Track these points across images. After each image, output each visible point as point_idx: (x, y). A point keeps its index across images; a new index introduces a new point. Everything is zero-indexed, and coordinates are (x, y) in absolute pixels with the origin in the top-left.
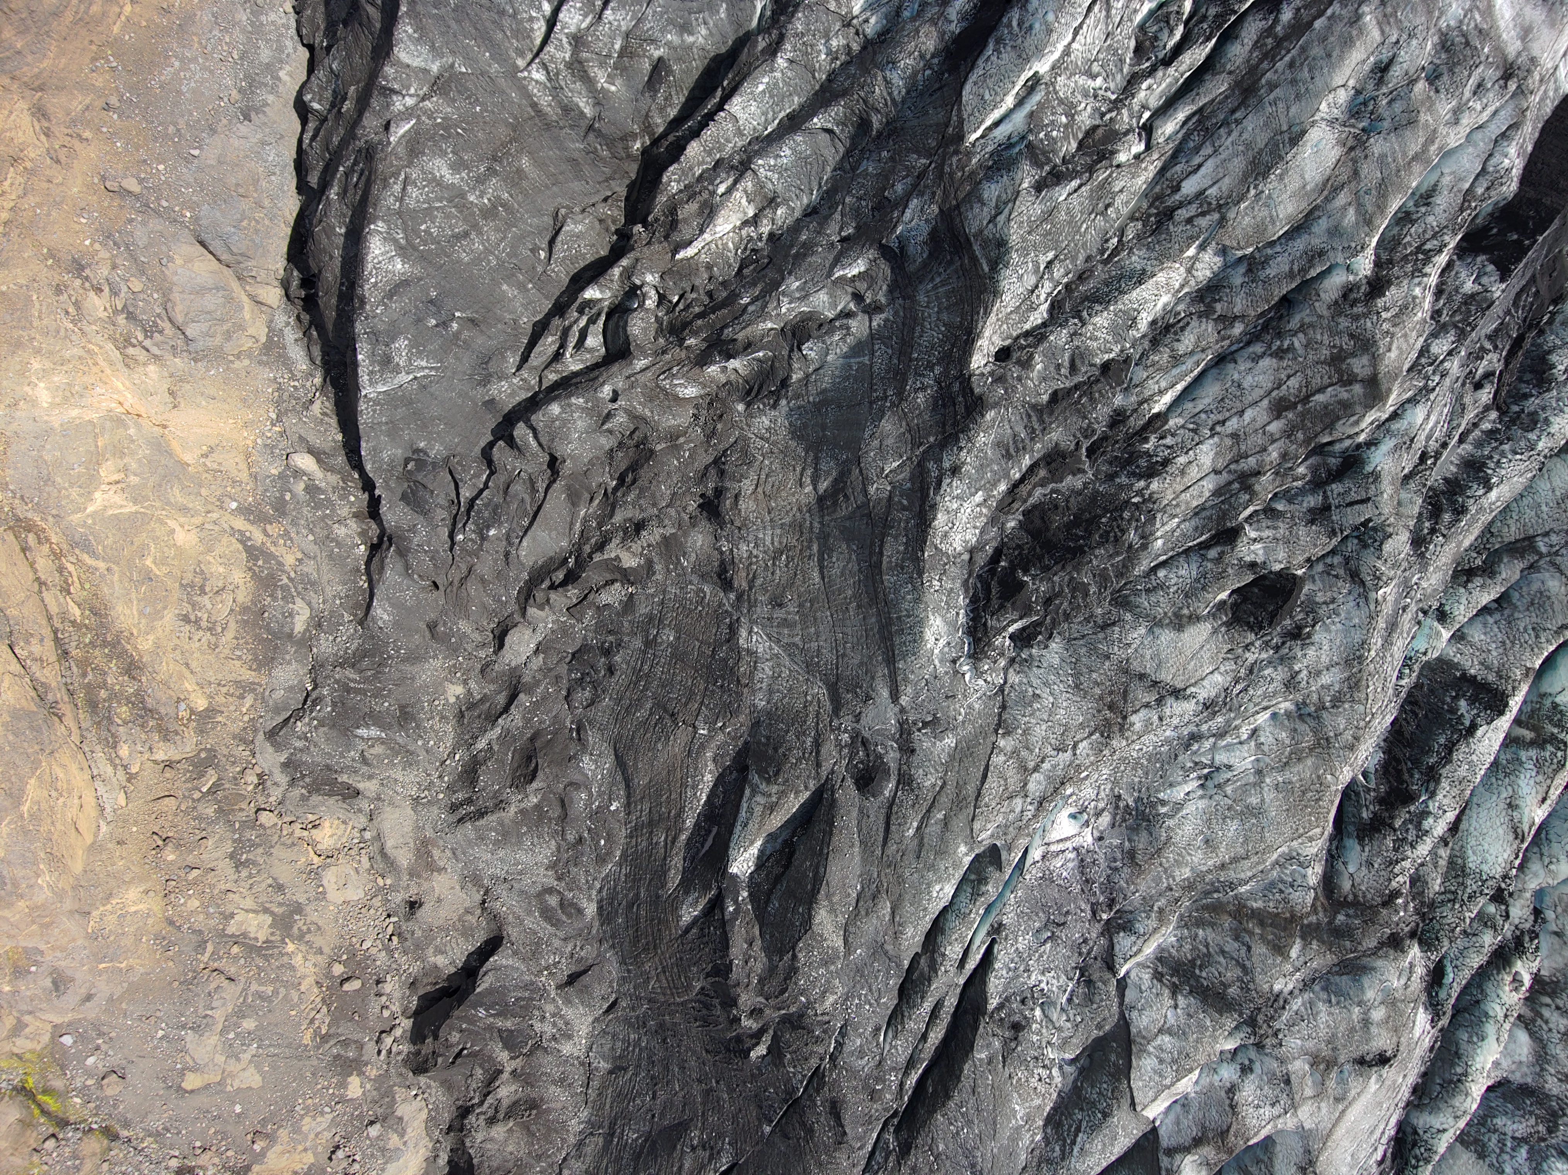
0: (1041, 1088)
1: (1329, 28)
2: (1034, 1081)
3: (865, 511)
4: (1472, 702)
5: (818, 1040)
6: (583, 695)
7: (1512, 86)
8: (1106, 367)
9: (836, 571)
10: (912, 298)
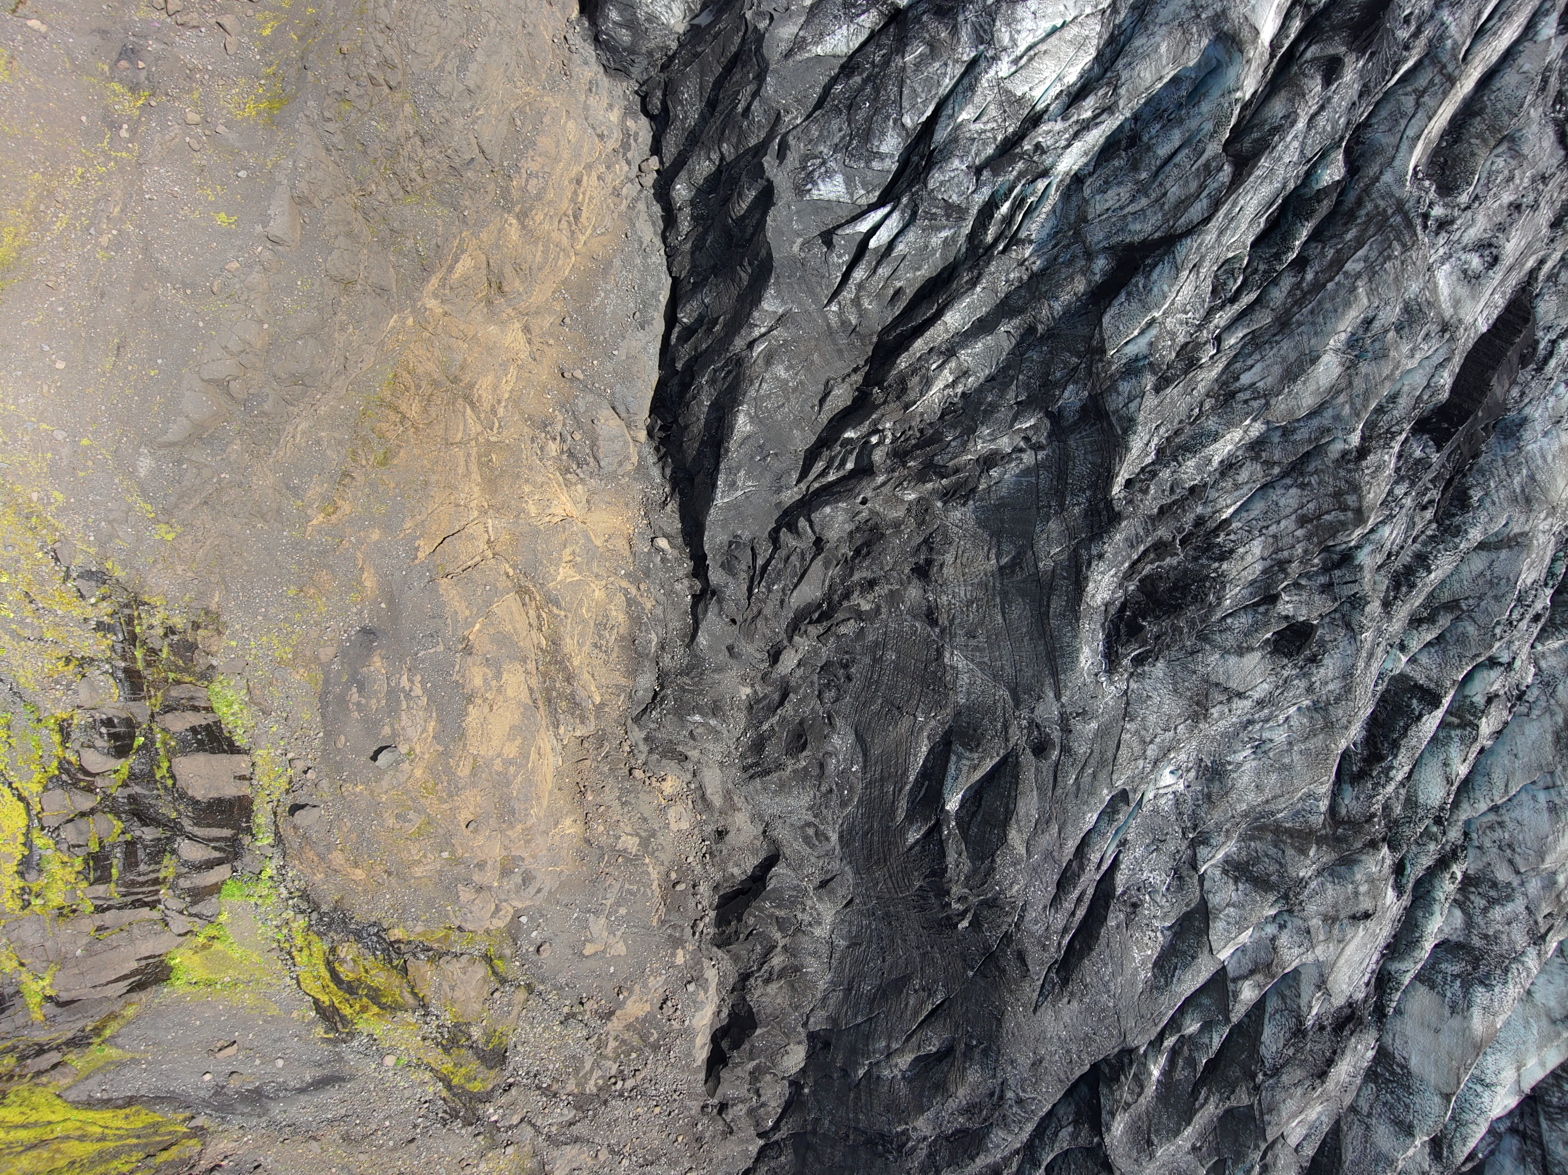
0: (1150, 944)
1: (1336, 291)
2: (1146, 939)
3: (1036, 578)
4: (1420, 700)
5: (1008, 914)
6: (830, 695)
7: (1447, 336)
8: (1192, 489)
9: (1014, 616)
10: (1065, 442)
